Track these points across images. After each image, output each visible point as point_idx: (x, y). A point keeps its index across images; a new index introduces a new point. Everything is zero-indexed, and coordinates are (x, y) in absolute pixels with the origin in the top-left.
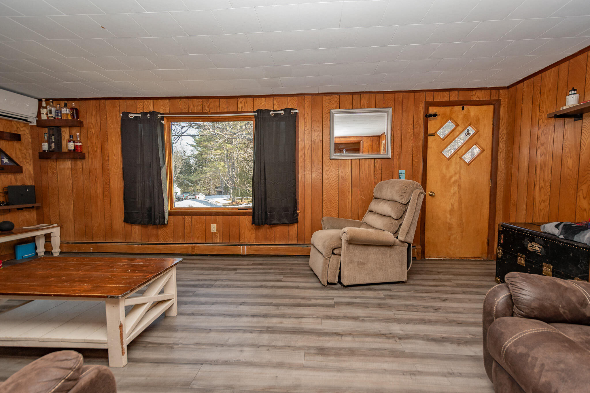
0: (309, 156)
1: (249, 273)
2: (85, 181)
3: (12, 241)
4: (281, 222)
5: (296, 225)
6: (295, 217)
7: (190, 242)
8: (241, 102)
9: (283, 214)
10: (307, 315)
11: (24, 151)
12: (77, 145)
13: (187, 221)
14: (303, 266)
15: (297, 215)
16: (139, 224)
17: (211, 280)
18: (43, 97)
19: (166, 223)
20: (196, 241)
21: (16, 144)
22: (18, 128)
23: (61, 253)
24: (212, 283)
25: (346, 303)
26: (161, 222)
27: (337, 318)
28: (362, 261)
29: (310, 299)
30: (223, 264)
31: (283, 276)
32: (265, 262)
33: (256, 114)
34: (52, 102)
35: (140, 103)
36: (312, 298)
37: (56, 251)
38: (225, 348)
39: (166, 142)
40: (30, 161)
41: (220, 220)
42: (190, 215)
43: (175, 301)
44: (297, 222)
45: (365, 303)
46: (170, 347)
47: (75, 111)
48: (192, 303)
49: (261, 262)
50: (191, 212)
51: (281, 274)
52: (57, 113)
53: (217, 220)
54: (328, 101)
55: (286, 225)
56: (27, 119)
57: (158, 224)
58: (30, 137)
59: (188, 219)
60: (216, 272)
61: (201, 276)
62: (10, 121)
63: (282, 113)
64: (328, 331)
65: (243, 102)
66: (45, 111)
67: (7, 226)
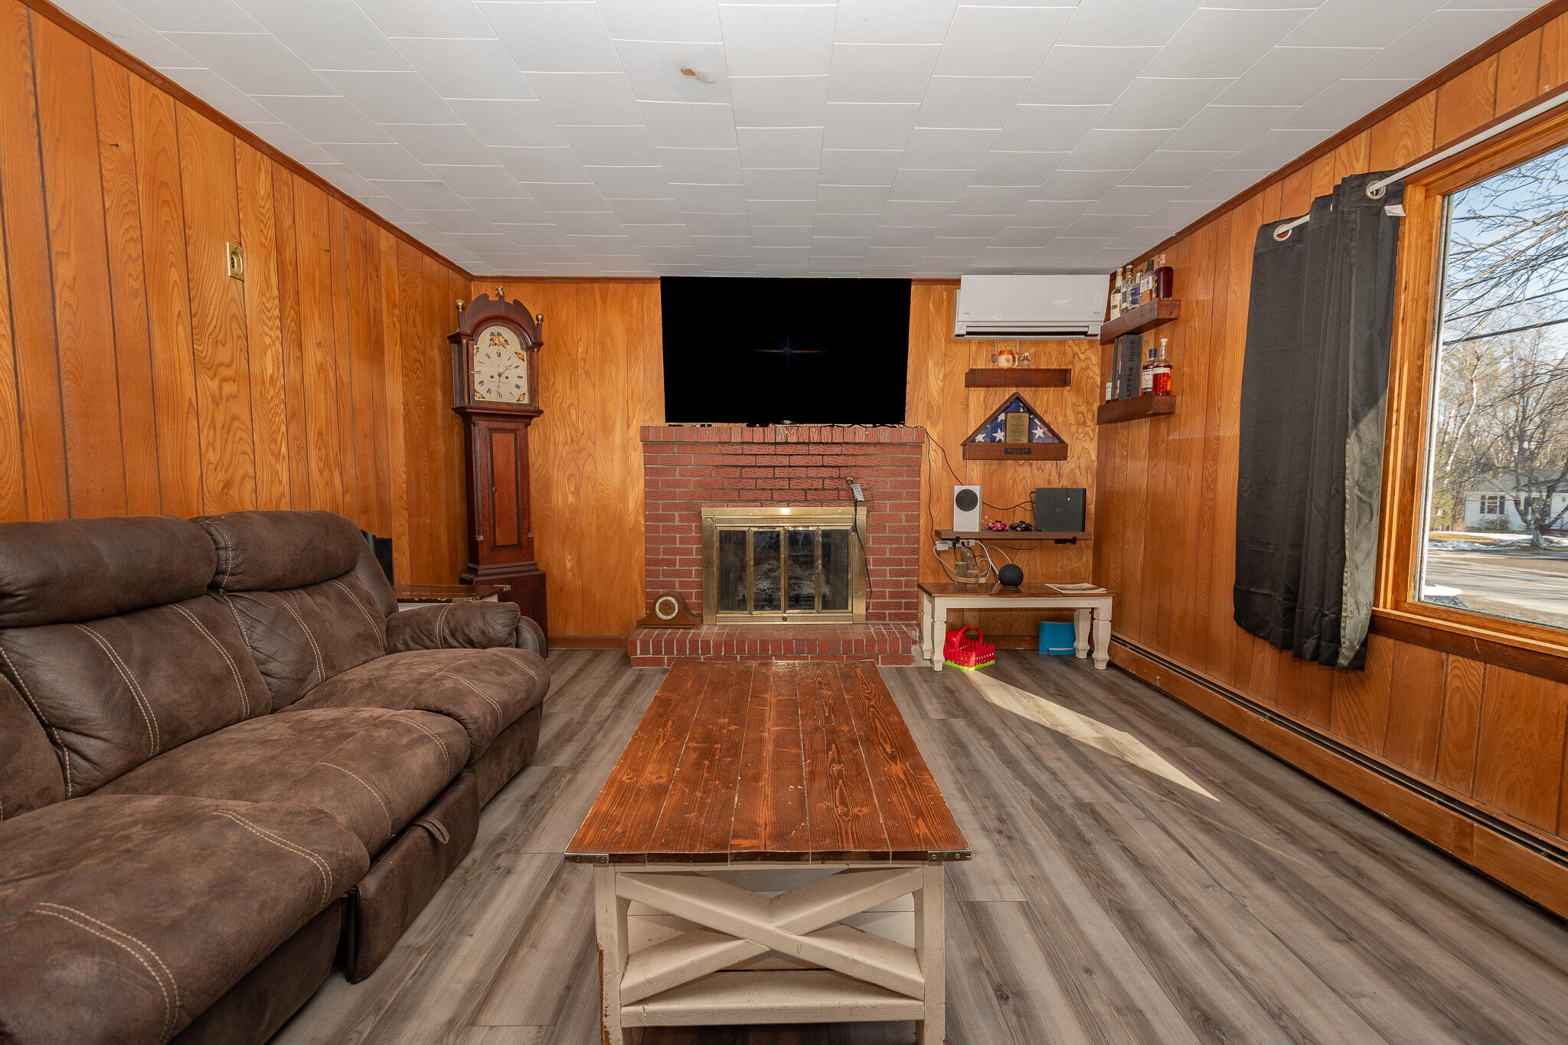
12: (1158, 376)
13: (1457, 683)
19: (1348, 660)
20: (1494, 802)
23: (1108, 665)
34: (1132, 270)
40: (1093, 430)
50: (1486, 644)
52: (1135, 295)
56: (1085, 329)
58: (1098, 372)
59: (1465, 671)
66: (1117, 298)
67: (1009, 575)
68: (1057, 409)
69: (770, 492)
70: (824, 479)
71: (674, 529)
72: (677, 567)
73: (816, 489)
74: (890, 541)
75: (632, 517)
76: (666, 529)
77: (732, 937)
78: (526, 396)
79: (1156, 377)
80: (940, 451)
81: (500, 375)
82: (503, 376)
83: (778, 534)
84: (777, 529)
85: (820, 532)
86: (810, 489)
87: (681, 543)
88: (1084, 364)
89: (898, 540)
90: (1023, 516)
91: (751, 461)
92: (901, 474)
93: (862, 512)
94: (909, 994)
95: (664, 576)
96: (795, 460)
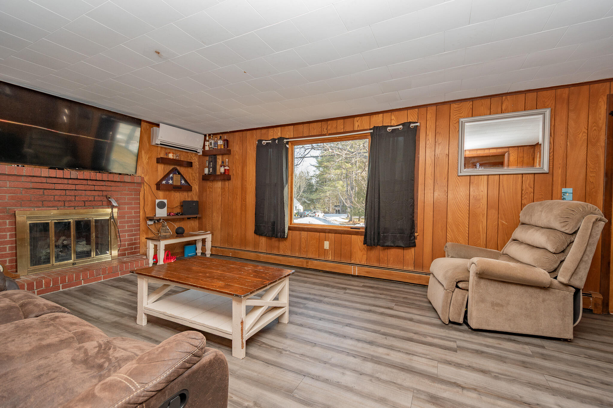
0: (431, 173)
1: (358, 295)
2: (230, 198)
3: (183, 242)
4: (396, 245)
5: (413, 250)
6: (412, 240)
7: (305, 256)
8: (357, 121)
9: (398, 236)
10: (421, 353)
11: (194, 175)
12: (226, 169)
13: (303, 237)
14: (419, 297)
15: (415, 238)
16: (265, 236)
17: (321, 296)
18: (207, 133)
19: (286, 237)
20: (310, 256)
21: (189, 170)
22: (191, 157)
23: (211, 255)
24: (322, 298)
25: (473, 350)
26: (282, 236)
27: (459, 366)
28: (498, 301)
29: (425, 335)
30: (333, 282)
31: (395, 303)
32: (376, 286)
33: (372, 131)
34: (212, 136)
35: (271, 131)
36: (427, 335)
37: (208, 253)
38: (327, 365)
39: (290, 164)
40: (197, 182)
41: (333, 238)
42: (306, 231)
43: (286, 309)
44: (415, 246)
45: (501, 356)
46: (280, 351)
47: (227, 142)
48: (301, 314)
49: (371, 285)
50: (307, 228)
51: (393, 301)
52: (215, 144)
53: (330, 237)
54: (457, 109)
55: (401, 248)
56: (196, 150)
57: (279, 237)
58: (198, 164)
59: (304, 234)
60: (326, 288)
61: (313, 290)
62: (186, 152)
63: (400, 128)
64: (445, 379)
65: (359, 121)
66: (207, 143)
67: (180, 231)
69: (63, 202)
70: (94, 196)
73: (90, 201)
74: (128, 222)
83: (69, 223)
84: (70, 220)
85: (94, 221)
86: (87, 201)
88: (195, 163)
89: (131, 222)
90: (178, 210)
91: (52, 186)
92: (132, 195)
93: (115, 210)
96: (78, 187)
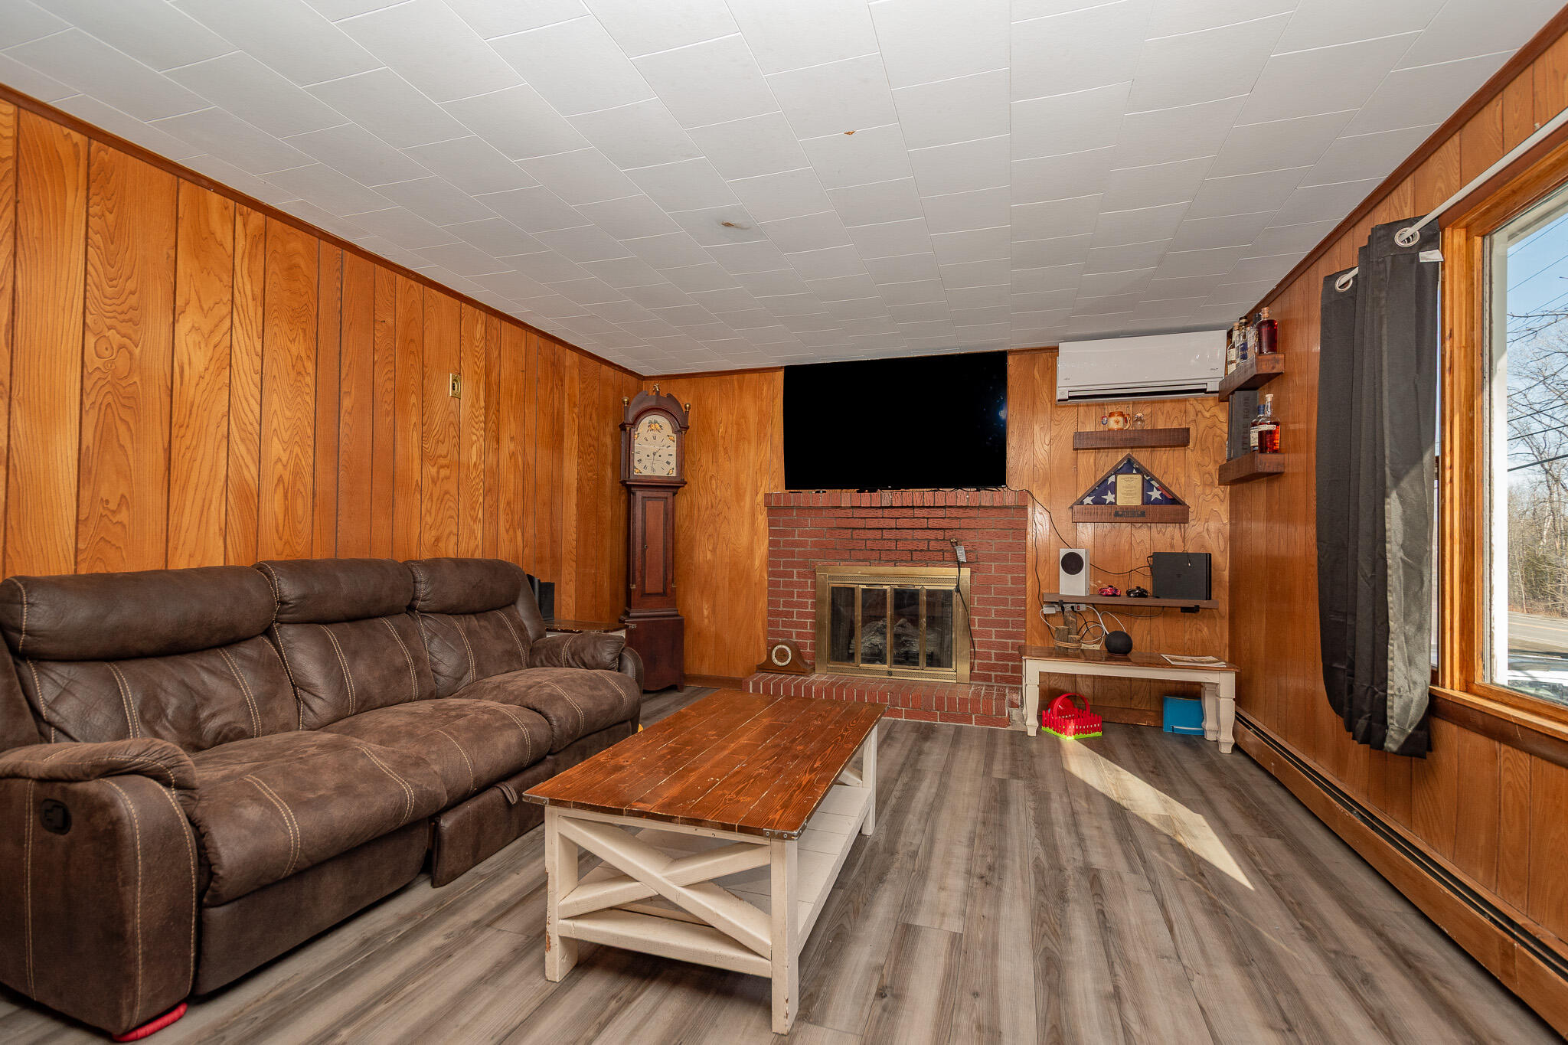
18: (1236, 317)
37: (1227, 739)
40: (1223, 491)
47: (1266, 331)
50: (1524, 728)
52: (1244, 350)
56: (1204, 387)
66: (1233, 353)
67: (1118, 642)
68: (1179, 469)
69: (878, 552)
70: (929, 540)
71: (791, 585)
72: (795, 619)
73: (921, 550)
74: (996, 602)
75: (757, 573)
76: (786, 584)
77: (631, 879)
78: (675, 470)
79: (1261, 433)
80: (1046, 515)
81: (654, 454)
82: (657, 455)
83: (885, 592)
84: (885, 587)
85: (925, 591)
86: (916, 550)
87: (798, 597)
88: (1209, 422)
89: (1004, 602)
90: (1139, 581)
91: (861, 523)
92: (1006, 537)
93: (966, 572)
94: (759, 952)
95: (783, 627)
96: (900, 523)
